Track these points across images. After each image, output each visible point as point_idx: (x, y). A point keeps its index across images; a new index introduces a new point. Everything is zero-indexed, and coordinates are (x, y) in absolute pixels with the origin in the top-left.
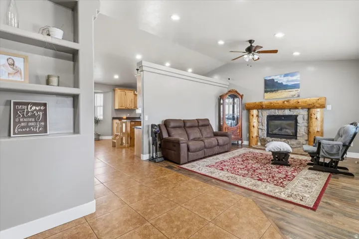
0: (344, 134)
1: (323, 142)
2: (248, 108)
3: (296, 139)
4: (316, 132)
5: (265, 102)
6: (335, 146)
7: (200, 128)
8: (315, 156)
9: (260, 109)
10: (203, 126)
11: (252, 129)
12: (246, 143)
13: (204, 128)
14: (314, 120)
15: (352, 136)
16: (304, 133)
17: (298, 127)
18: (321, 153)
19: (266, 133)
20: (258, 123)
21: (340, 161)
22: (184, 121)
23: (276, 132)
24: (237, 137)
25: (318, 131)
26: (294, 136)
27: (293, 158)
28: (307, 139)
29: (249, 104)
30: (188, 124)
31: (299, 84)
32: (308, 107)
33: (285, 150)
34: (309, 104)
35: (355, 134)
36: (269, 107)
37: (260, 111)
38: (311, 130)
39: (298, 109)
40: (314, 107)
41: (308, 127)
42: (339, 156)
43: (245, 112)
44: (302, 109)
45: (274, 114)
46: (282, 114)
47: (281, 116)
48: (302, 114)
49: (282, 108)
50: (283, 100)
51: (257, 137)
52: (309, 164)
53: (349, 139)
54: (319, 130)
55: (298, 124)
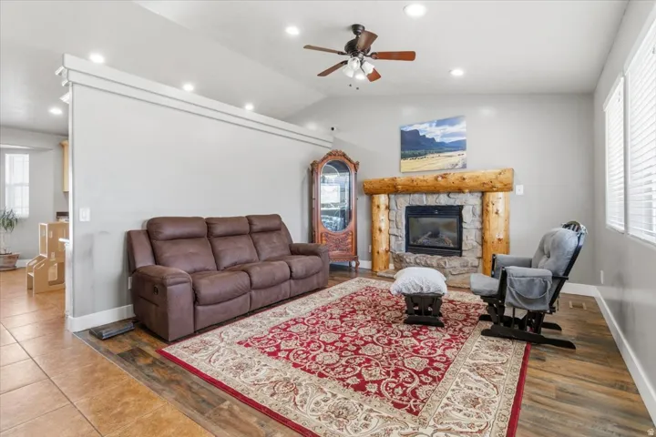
0: (554, 249)
1: (513, 270)
2: (370, 192)
3: (461, 256)
4: (496, 240)
5: (402, 179)
6: (537, 281)
7: (256, 237)
8: (495, 301)
9: (392, 193)
10: (264, 231)
11: (378, 236)
12: (365, 264)
13: (265, 236)
14: (492, 216)
15: (570, 257)
16: (475, 244)
17: (464, 231)
18: (508, 299)
19: (404, 243)
20: (389, 223)
21: (546, 315)
22: (209, 223)
23: (423, 240)
24: (344, 253)
25: (499, 240)
26: (457, 249)
27: (451, 302)
28: (479, 255)
29: (371, 183)
30: (219, 229)
31: (464, 141)
32: (483, 189)
33: (432, 290)
34: (484, 183)
35: (577, 251)
36: (410, 189)
37: (392, 196)
38: (487, 236)
39: (463, 192)
40: (492, 189)
41: (483, 230)
42: (544, 303)
43: (364, 199)
44: (470, 192)
45: (418, 204)
46: (433, 204)
47: (432, 206)
48: (470, 203)
49: (434, 191)
50: (435, 174)
51: (387, 252)
52: (483, 318)
53: (564, 263)
54: (501, 237)
55: (464, 225)
